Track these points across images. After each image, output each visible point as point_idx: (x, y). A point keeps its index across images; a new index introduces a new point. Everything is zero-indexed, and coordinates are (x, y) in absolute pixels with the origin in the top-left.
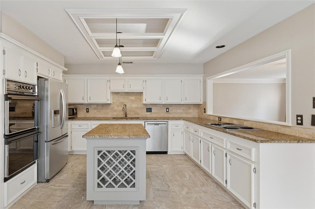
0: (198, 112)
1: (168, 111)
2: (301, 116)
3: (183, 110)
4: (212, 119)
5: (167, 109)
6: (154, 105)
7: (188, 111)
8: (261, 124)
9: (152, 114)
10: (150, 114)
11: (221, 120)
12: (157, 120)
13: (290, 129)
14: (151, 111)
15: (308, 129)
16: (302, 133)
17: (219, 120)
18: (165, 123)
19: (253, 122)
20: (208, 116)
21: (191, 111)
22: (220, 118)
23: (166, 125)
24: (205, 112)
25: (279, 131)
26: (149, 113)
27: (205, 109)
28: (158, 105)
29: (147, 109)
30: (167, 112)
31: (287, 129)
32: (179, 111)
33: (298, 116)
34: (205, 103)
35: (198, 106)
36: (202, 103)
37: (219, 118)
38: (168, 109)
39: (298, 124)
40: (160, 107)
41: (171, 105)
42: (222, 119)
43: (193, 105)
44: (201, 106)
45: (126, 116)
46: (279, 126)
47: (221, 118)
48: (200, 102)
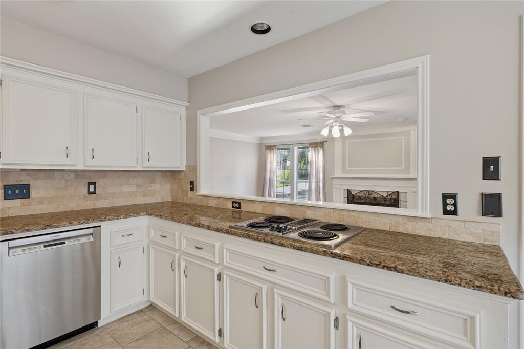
0: (172, 190)
1: (92, 190)
2: (454, 197)
3: (138, 186)
4: (214, 205)
5: (89, 184)
7: (150, 189)
8: (353, 214)
9: (30, 205)
10: (23, 205)
11: (240, 207)
12: (55, 227)
13: (429, 224)
14: (27, 196)
15: (473, 224)
16: (458, 232)
17: (236, 207)
18: (91, 231)
19: (332, 211)
20: (201, 197)
21: (157, 187)
22: (236, 203)
23: (91, 238)
24: (192, 189)
25: (401, 229)
26: (18, 202)
27: (192, 183)
28: (56, 173)
29: (6, 188)
30: (89, 193)
31: (420, 224)
32: (125, 189)
33: (445, 197)
34: (193, 168)
35: (173, 175)
36: (184, 170)
37: (233, 202)
38: (94, 184)
39: (446, 212)
40: (63, 181)
41: (104, 173)
42: (242, 204)
43: (160, 174)
44: (182, 175)
46: (400, 219)
47: (240, 203)
48: (180, 166)
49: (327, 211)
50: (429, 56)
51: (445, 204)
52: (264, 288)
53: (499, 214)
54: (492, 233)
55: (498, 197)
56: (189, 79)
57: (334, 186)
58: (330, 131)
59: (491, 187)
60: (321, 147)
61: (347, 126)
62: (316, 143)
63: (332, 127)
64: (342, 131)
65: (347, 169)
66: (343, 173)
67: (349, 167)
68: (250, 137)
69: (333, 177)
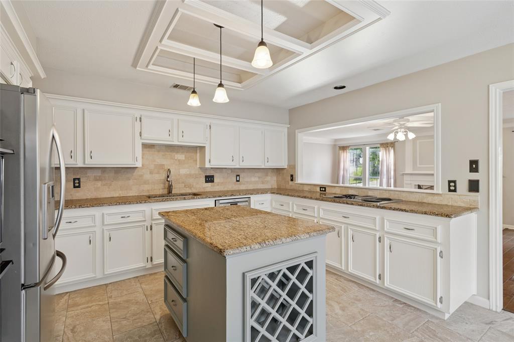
0: (277, 181)
1: (238, 179)
2: (454, 182)
3: (259, 177)
4: (307, 190)
5: (237, 176)
6: (218, 170)
7: (265, 179)
8: (397, 193)
9: (214, 186)
10: (212, 186)
11: (325, 191)
12: (235, 196)
13: (441, 197)
14: (212, 181)
15: (464, 197)
16: (457, 201)
17: (323, 191)
18: (247, 199)
19: (384, 191)
20: (299, 185)
21: (269, 178)
22: (323, 188)
23: (247, 203)
24: (292, 180)
25: (425, 201)
26: (209, 184)
27: (292, 176)
28: (224, 170)
29: (206, 177)
30: (237, 181)
31: (436, 197)
32: (253, 179)
33: (450, 182)
34: (293, 167)
35: (278, 171)
36: (286, 167)
37: (321, 188)
38: (239, 176)
39: (450, 190)
40: (226, 174)
41: (243, 170)
42: (326, 189)
43: (271, 170)
44: (285, 171)
45: (170, 192)
46: (425, 195)
47: (325, 188)
48: (284, 165)
49: (381, 191)
50: (440, 104)
51: (450, 186)
52: (343, 226)
53: (477, 191)
54: (474, 201)
55: (478, 181)
56: (290, 110)
57: (405, 182)
58: (395, 135)
59: (474, 176)
60: (392, 147)
61: (410, 131)
62: (387, 143)
63: (397, 132)
64: (406, 135)
65: (418, 166)
66: (413, 170)
67: (420, 165)
68: (326, 140)
69: (403, 174)
